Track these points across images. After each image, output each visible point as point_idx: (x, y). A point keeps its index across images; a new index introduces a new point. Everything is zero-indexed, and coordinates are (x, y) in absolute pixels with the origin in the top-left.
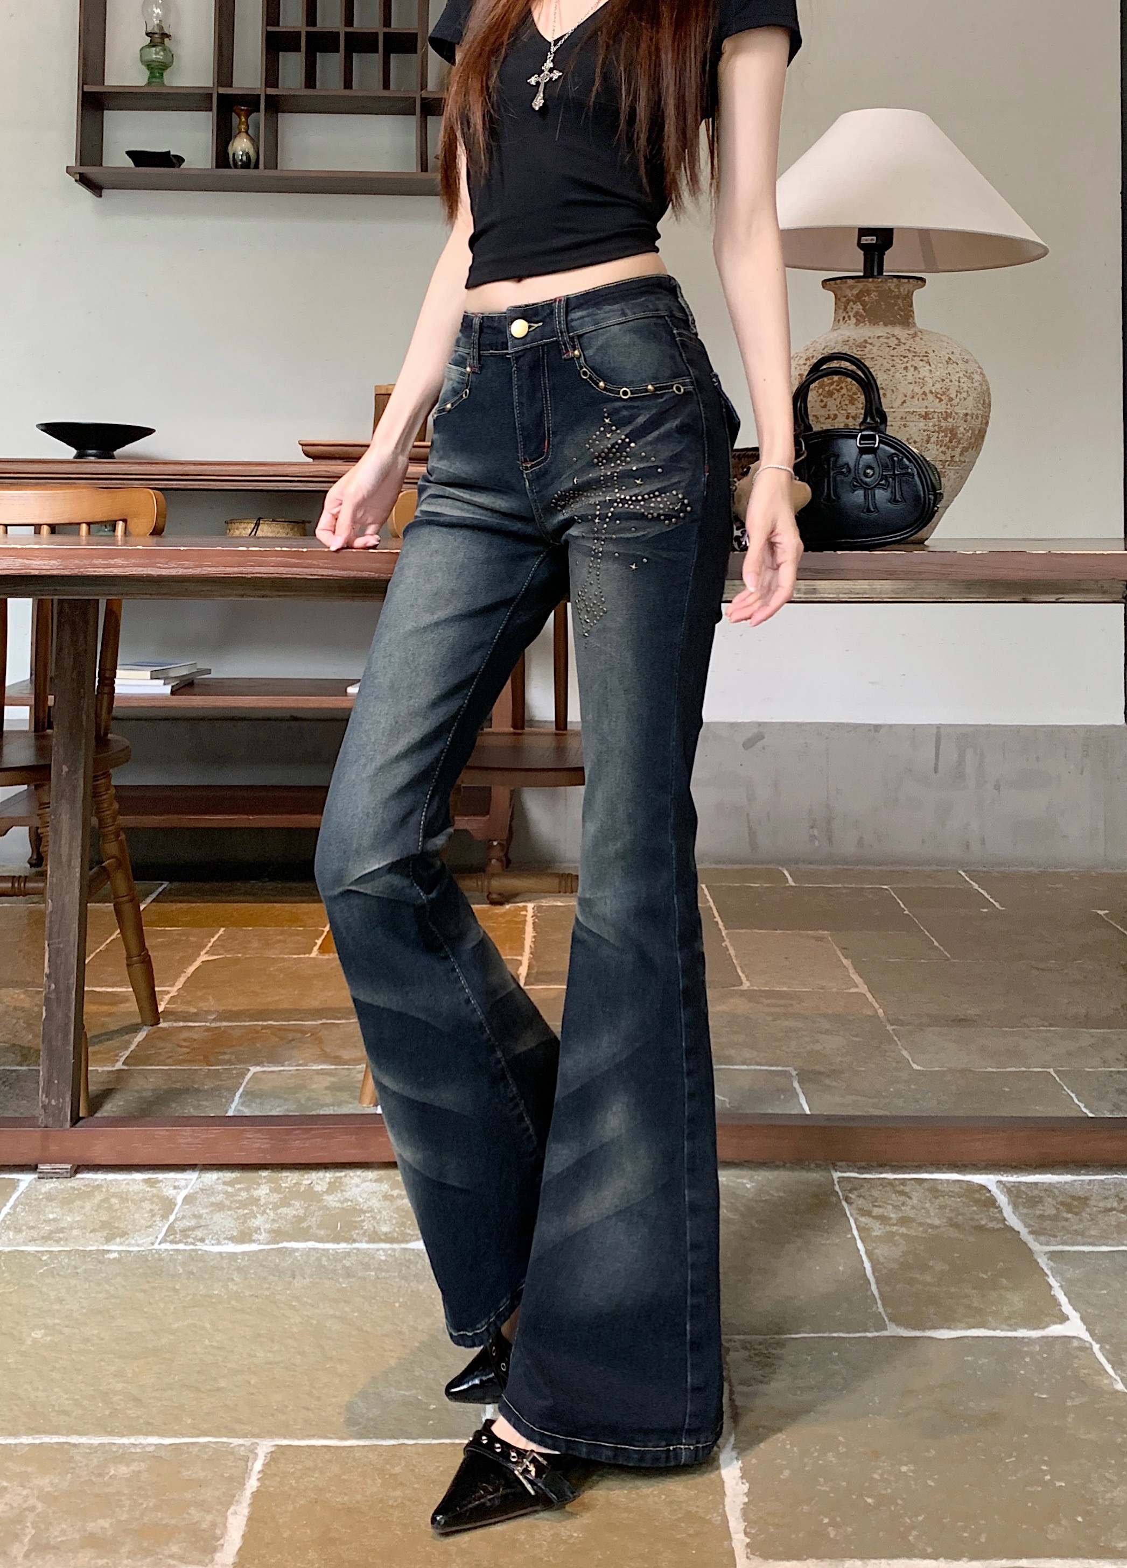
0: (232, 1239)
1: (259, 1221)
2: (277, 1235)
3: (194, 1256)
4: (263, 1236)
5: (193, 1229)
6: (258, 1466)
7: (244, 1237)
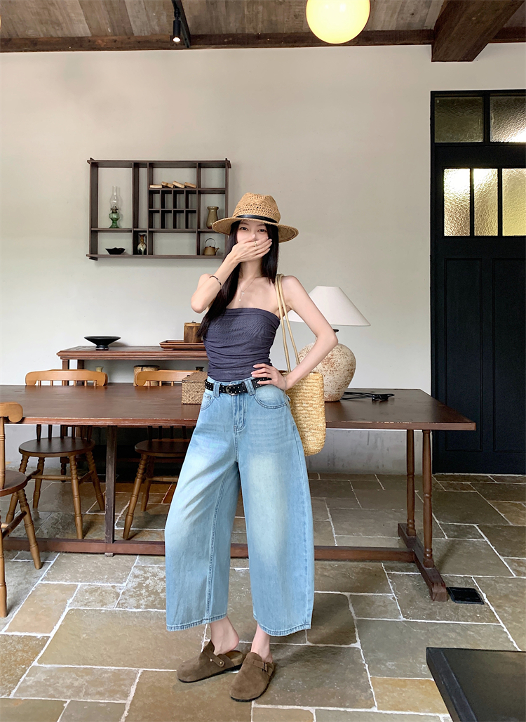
0: (135, 607)
1: (141, 602)
2: (147, 606)
3: (125, 612)
4: (143, 607)
5: (124, 603)
6: (139, 676)
7: (138, 607)
